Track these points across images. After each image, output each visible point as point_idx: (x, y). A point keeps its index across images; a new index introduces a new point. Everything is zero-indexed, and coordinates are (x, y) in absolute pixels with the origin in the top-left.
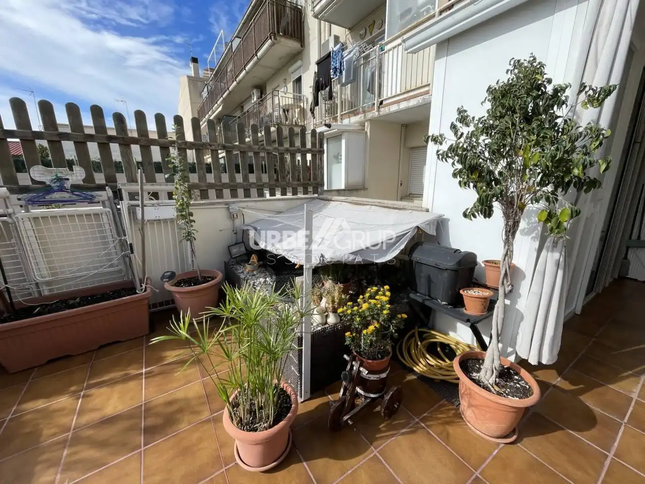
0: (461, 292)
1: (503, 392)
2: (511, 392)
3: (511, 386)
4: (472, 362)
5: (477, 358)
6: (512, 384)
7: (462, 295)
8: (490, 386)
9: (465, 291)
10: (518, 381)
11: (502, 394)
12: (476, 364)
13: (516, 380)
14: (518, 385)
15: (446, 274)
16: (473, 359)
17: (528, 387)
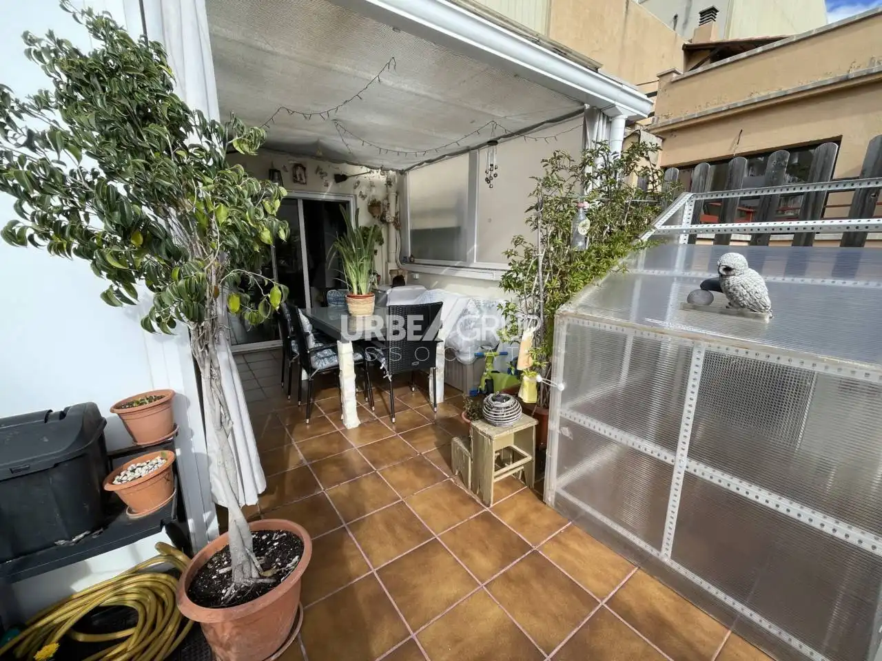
0: (108, 487)
1: (276, 568)
2: (282, 560)
3: (273, 552)
4: (202, 581)
5: (200, 567)
6: (271, 549)
7: (111, 493)
8: (261, 581)
9: (116, 482)
10: (269, 538)
11: (280, 572)
12: (210, 578)
13: (267, 539)
14: (276, 544)
15: (57, 477)
16: (198, 576)
17: (285, 534)
